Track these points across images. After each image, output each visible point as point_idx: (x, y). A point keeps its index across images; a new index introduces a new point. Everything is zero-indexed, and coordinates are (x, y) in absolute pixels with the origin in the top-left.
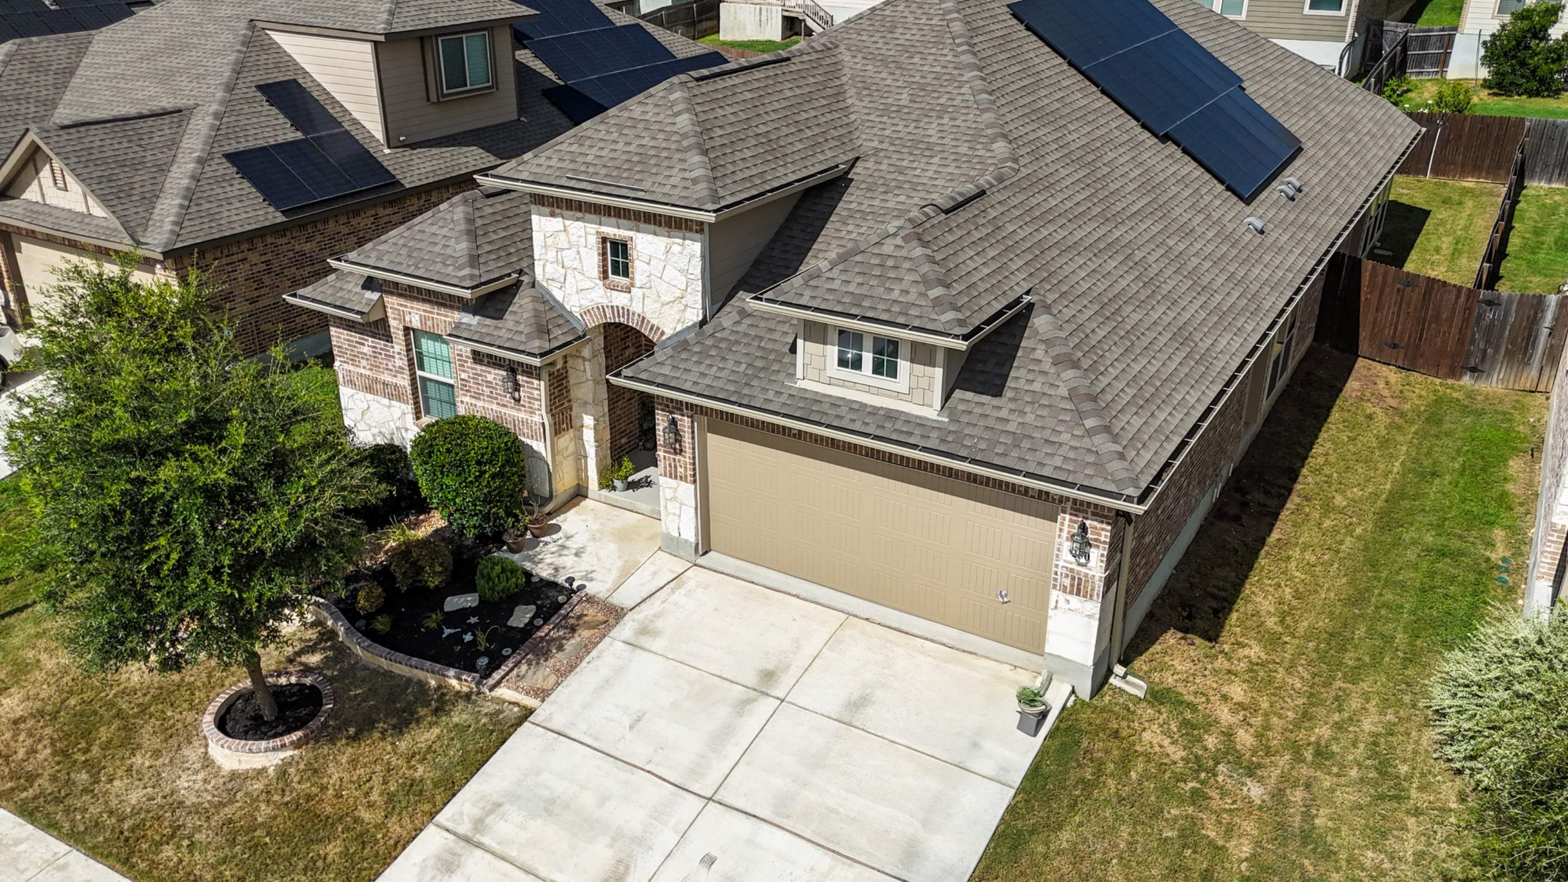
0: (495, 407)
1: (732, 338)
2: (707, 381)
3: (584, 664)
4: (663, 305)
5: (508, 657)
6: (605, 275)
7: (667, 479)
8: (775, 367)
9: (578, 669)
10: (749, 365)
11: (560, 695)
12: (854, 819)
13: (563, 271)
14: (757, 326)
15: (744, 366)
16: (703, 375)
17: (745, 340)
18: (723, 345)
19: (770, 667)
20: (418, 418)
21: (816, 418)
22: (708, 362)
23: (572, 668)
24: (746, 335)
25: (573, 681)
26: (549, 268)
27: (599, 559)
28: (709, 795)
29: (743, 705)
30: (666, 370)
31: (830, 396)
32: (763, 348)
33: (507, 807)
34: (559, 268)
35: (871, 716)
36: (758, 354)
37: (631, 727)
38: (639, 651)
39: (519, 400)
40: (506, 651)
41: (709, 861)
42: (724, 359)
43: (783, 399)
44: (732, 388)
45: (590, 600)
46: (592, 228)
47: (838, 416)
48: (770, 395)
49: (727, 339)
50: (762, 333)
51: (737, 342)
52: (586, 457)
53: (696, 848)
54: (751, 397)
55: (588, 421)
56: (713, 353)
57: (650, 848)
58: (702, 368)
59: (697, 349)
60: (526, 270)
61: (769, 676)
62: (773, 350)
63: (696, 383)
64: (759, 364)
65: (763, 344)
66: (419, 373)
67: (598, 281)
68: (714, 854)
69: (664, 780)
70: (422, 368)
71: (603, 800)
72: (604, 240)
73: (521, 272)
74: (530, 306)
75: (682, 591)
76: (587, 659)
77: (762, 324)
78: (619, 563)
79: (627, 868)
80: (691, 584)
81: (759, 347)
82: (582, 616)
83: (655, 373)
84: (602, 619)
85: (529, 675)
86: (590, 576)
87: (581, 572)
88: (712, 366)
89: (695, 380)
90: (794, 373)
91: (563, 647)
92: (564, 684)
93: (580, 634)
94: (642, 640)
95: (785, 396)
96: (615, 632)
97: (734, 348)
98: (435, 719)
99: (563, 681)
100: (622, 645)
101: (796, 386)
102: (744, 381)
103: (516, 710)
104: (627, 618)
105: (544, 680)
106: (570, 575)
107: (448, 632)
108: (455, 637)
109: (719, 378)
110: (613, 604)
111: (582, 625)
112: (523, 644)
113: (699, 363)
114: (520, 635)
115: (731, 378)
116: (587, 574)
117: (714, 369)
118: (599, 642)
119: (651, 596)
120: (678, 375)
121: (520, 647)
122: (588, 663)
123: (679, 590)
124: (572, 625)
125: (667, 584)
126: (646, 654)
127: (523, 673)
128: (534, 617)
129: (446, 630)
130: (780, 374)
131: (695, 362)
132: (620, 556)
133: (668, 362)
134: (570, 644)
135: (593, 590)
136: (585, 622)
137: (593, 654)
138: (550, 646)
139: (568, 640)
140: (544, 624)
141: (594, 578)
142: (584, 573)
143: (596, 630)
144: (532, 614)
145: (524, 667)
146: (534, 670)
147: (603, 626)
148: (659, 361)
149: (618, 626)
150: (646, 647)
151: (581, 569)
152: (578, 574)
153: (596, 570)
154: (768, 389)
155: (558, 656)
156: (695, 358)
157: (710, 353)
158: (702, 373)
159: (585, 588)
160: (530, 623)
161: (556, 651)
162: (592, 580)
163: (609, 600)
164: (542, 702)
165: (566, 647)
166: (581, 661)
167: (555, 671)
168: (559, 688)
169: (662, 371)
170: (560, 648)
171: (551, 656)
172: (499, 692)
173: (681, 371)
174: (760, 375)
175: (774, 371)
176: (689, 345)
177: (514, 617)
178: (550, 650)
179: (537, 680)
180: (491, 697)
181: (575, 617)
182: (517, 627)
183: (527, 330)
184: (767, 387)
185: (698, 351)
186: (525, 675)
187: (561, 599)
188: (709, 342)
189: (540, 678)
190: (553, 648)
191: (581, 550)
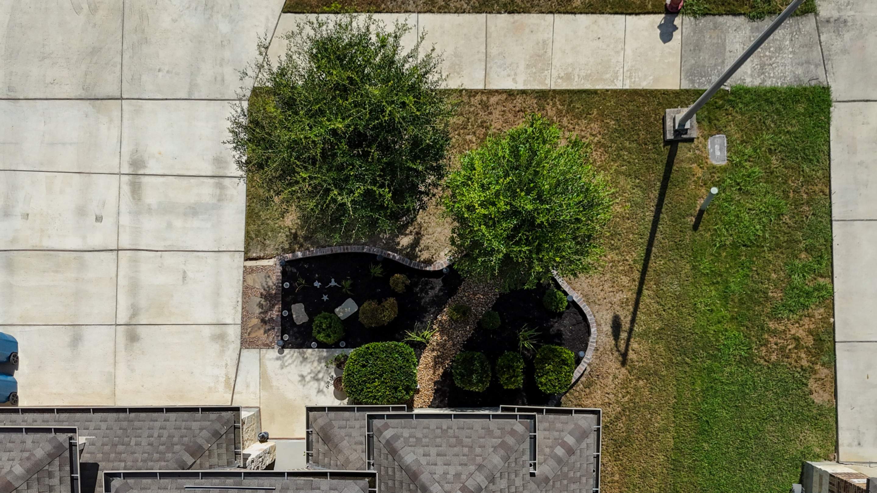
2: (157, 424)
3: (240, 300)
5: (283, 283)
8: (107, 448)
9: (241, 294)
10: (128, 444)
11: (238, 275)
12: (44, 272)
15: (133, 443)
16: (163, 428)
19: (137, 345)
22: (163, 439)
23: (245, 295)
25: (239, 287)
27: (289, 380)
28: (119, 252)
29: (135, 312)
30: (195, 425)
32: (120, 461)
33: (214, 201)
35: (65, 336)
37: (185, 272)
38: (215, 322)
40: (287, 285)
41: (99, 219)
42: (150, 444)
43: (92, 425)
45: (268, 346)
48: (104, 426)
49: (155, 461)
53: (109, 221)
54: (118, 420)
56: (161, 448)
57: (130, 213)
58: (165, 433)
61: (133, 338)
62: (113, 461)
64: (121, 448)
68: (98, 224)
69: (147, 250)
71: (169, 226)
75: (222, 379)
76: (240, 303)
78: (274, 383)
79: (134, 198)
80: (221, 387)
81: (125, 461)
82: (265, 332)
83: (205, 420)
84: (253, 335)
85: (264, 280)
86: (281, 362)
87: (289, 364)
88: (159, 436)
89: (168, 422)
90: (90, 447)
91: (259, 307)
92: (241, 282)
93: (257, 320)
94: (217, 330)
95: (91, 428)
96: (238, 329)
97: (146, 455)
98: (293, 231)
99: (243, 283)
100: (228, 321)
101: (85, 438)
102: (129, 431)
103: (254, 255)
104: (239, 342)
105: (254, 280)
106: (294, 357)
107: (333, 283)
108: (325, 281)
109: (149, 429)
110: (254, 348)
111: (260, 326)
112: (282, 295)
113: (171, 437)
114: (289, 299)
115: (140, 431)
116: (284, 364)
117: (156, 435)
118: (243, 318)
119: (238, 366)
120: (184, 423)
121: (282, 292)
122: (238, 302)
123: (224, 379)
124: (266, 324)
125: (235, 381)
126: (210, 321)
127: (268, 279)
128: (291, 315)
129: (336, 284)
130: (99, 444)
131: (174, 437)
132: (278, 389)
133: (197, 432)
134: (258, 310)
135: (273, 353)
136: (259, 329)
137: (240, 309)
138: (267, 304)
139: (261, 313)
140: (282, 315)
141: (279, 362)
142: (286, 364)
143: (250, 326)
144: (294, 316)
145: (270, 284)
146: (264, 284)
147: (249, 331)
148: (204, 431)
149: (240, 334)
150: (212, 327)
151: (293, 366)
152: (290, 361)
153: (282, 368)
154: (107, 429)
155: (258, 300)
156: (176, 439)
157: (164, 447)
158: (165, 429)
159: (279, 352)
160: (290, 310)
161: (262, 302)
162: (278, 359)
163: (259, 350)
164: (244, 267)
165: (258, 307)
166: (243, 301)
167: (253, 288)
168: (241, 278)
169: (198, 423)
170: (260, 306)
171: (261, 298)
172: (271, 262)
173: (183, 427)
174: (117, 439)
175: (107, 445)
176: (185, 450)
177: (303, 310)
178: (265, 301)
179: (258, 278)
180: (274, 257)
181: (269, 330)
182: (294, 303)
183: (336, 431)
184: (108, 431)
185: (175, 446)
186: (266, 279)
187: (286, 337)
188: (169, 455)
189: (257, 280)
190: (264, 303)
191: (303, 382)
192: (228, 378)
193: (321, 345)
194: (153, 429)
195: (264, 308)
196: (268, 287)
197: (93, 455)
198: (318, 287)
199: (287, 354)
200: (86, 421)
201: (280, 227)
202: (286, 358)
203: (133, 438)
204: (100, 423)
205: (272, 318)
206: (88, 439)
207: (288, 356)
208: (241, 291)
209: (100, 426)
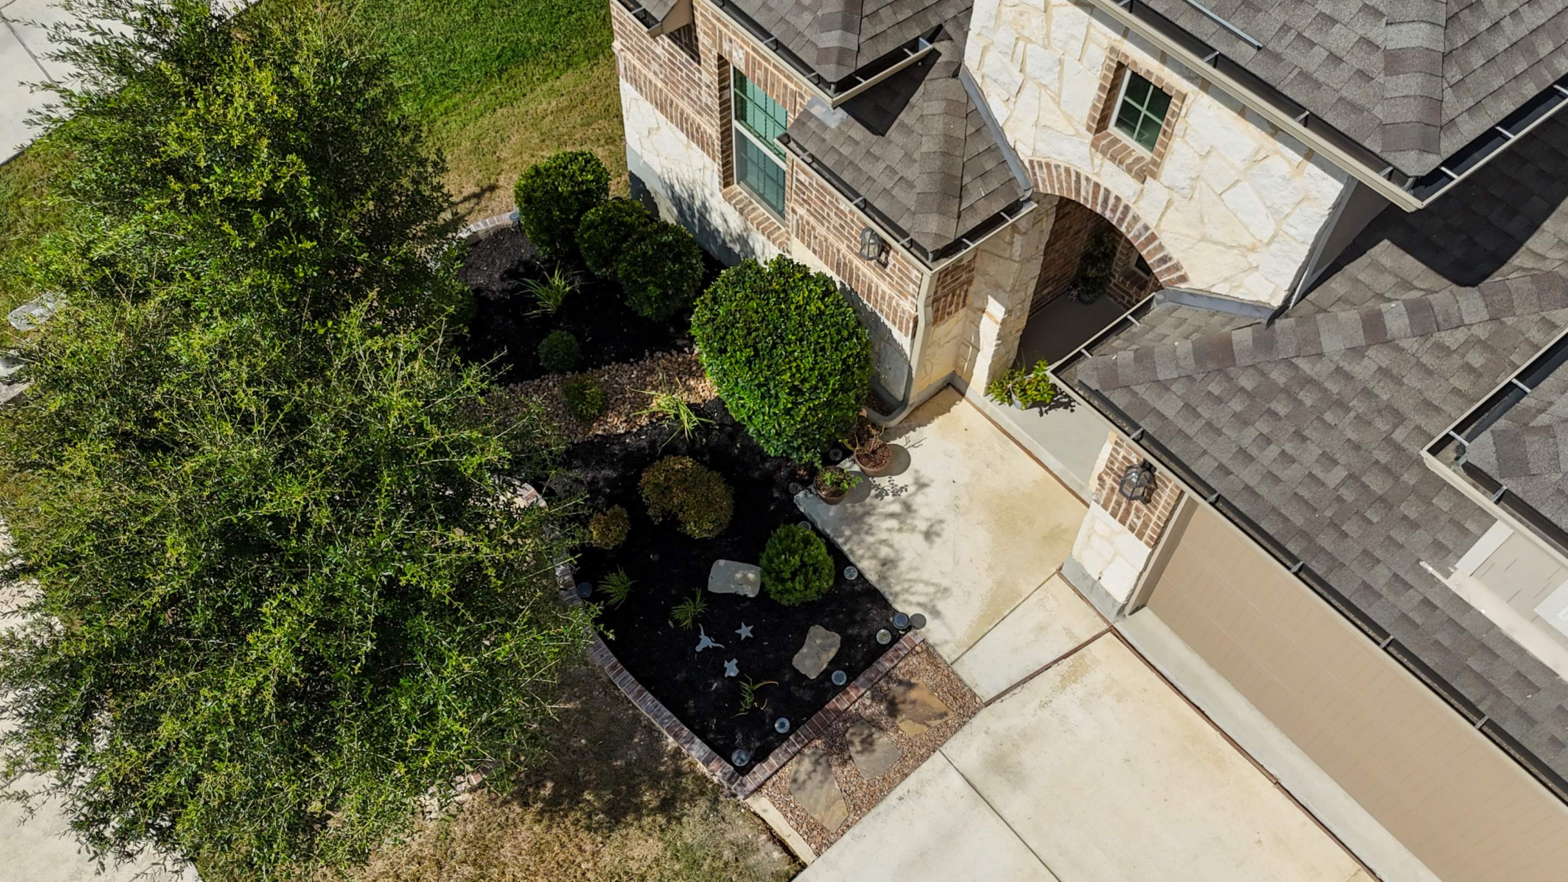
0: (843, 248)
1: (1334, 387)
2: (1249, 476)
3: (892, 798)
4: (1204, 239)
5: (784, 738)
6: (1102, 124)
7: (1107, 514)
8: (1411, 510)
9: (881, 807)
10: (1352, 477)
11: (844, 850)
13: (1019, 78)
14: (1398, 381)
15: (1339, 474)
16: (1245, 456)
17: (1359, 405)
18: (1308, 398)
20: (727, 184)
21: (1471, 693)
22: (1263, 426)
23: (874, 798)
24: (1367, 393)
25: (869, 824)
26: (992, 58)
27: (957, 563)
30: (1170, 406)
31: (1521, 651)
32: (1398, 448)
34: (1015, 70)
36: (1383, 458)
38: (983, 807)
39: (885, 265)
40: (782, 725)
42: (1300, 437)
43: (1407, 603)
44: (1298, 519)
45: (930, 652)
46: (1105, 36)
47: (1522, 713)
48: (1380, 577)
49: (1320, 386)
50: (1405, 404)
51: (1341, 405)
52: (977, 349)
54: (1336, 564)
55: (995, 310)
56: (1281, 408)
58: (1248, 437)
59: (1247, 382)
60: (949, 28)
63: (1223, 470)
64: (1377, 484)
65: (1398, 435)
66: (735, 124)
67: (1083, 130)
70: (742, 117)
72: (1121, 67)
73: (935, 34)
74: (938, 125)
75: (1078, 689)
76: (900, 790)
77: (1412, 380)
78: (987, 584)
80: (1097, 678)
81: (1388, 439)
82: (910, 686)
83: (1143, 403)
84: (938, 706)
85: (809, 785)
86: (936, 602)
87: (927, 584)
88: (1269, 441)
89: (1224, 461)
90: (1451, 546)
91: (871, 744)
92: (856, 830)
93: (902, 726)
94: (994, 787)
95: (1413, 597)
96: (953, 746)
97: (1329, 417)
98: (661, 819)
99: (855, 822)
100: (959, 782)
101: (1447, 582)
102: (1328, 513)
103: (777, 855)
104: (977, 721)
105: (828, 808)
106: (906, 585)
107: (706, 642)
108: (714, 659)
109: (1277, 480)
110: (960, 680)
111: (908, 707)
112: (809, 718)
113: (1242, 421)
114: (807, 696)
115: (1303, 492)
116: (935, 593)
117: (1272, 451)
118: (924, 758)
119: (1025, 681)
120: (1191, 431)
121: (804, 723)
122: (901, 799)
123: (1073, 686)
124: (894, 698)
125: (1056, 661)
126: (993, 819)
127: (802, 777)
128: (835, 663)
129: (703, 636)
130: (1422, 537)
131: (1235, 415)
132: (991, 568)
133: (1177, 388)
134: (883, 741)
135: (934, 632)
136: (914, 702)
137: (911, 782)
138: (852, 734)
139: (881, 729)
140: (848, 682)
141: (940, 606)
142: (931, 589)
143: (925, 729)
144: (832, 653)
145: (807, 765)
146: (818, 777)
147: (937, 722)
148: (1161, 377)
149: (959, 735)
150: (997, 804)
151: (925, 576)
152: (920, 587)
153: (946, 590)
154: (1378, 561)
155: (861, 761)
156: (1237, 405)
157: (1274, 406)
158: (1242, 451)
159: (923, 625)
160: (826, 674)
161: (859, 748)
162: (936, 613)
163: (956, 667)
164: (818, 855)
165: (876, 747)
166: (890, 790)
167: (848, 795)
168: (847, 836)
169: (1159, 406)
170: (868, 743)
171: (850, 757)
172: (761, 804)
173: (1200, 423)
174: (1369, 514)
175: (1405, 518)
176: (1234, 364)
177: (804, 650)
178: (852, 743)
179: (817, 802)
180: (748, 809)
181: (900, 683)
182: (805, 677)
183: (922, 184)
184: (1378, 553)
185: (1249, 388)
186: (804, 782)
187: (883, 636)
188: (1278, 376)
189: (823, 801)
190: (857, 741)
191: (936, 528)
192: (1067, 681)
193: (841, 560)
194: (1270, 472)
195: (866, 732)
196: (817, 762)
197: (1457, 517)
198: (735, 661)
199: (910, 603)
200: (1417, 626)
201: (675, 857)
202: (922, 599)
203: (1332, 486)
204: (1384, 591)
205: (873, 698)
206: (1439, 570)
207: (914, 599)
208: (873, 811)
209: (1387, 584)
